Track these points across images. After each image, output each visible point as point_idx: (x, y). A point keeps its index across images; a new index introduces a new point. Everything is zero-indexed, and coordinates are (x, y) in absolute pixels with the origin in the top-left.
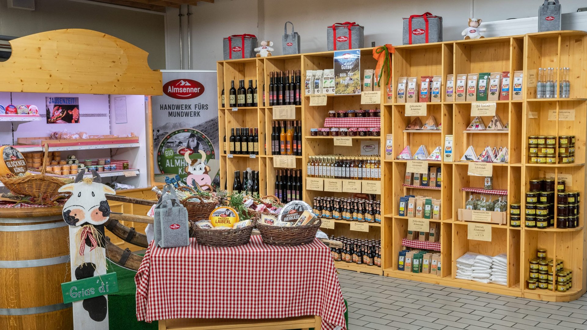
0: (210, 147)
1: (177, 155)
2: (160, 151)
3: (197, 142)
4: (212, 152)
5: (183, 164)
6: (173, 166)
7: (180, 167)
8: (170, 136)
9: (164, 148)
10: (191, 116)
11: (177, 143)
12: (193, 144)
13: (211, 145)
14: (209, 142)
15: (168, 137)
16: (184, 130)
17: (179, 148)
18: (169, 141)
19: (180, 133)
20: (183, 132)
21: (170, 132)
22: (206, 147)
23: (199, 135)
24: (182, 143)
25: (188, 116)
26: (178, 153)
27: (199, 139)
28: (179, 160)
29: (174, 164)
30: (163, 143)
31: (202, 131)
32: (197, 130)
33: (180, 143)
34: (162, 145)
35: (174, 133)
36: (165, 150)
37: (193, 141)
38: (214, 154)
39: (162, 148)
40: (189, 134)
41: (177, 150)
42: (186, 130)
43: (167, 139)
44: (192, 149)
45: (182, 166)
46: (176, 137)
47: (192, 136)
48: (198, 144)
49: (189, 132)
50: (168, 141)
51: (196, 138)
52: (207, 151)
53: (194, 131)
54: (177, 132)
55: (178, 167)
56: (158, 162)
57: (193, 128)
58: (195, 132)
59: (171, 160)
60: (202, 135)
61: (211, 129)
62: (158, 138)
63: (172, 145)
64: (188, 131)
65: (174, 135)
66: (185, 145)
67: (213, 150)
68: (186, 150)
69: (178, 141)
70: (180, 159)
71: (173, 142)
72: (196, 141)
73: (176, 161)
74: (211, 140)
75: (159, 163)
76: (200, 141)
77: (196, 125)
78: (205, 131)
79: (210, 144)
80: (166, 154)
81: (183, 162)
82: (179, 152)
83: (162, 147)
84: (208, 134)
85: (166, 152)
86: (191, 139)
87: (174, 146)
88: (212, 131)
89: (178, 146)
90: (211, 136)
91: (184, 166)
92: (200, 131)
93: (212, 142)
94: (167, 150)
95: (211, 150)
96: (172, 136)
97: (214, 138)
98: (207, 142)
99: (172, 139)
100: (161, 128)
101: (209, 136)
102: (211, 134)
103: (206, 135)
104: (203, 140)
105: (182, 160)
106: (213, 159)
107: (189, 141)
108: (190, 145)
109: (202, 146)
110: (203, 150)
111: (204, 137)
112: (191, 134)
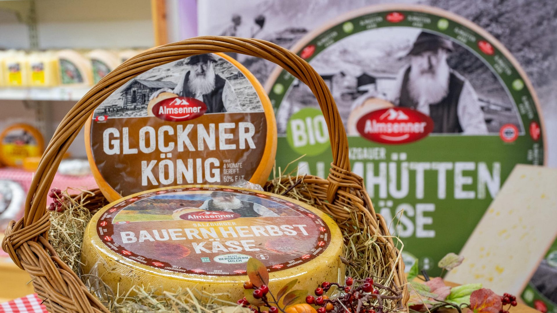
0: (519, 102)
3: (451, 77)
4: (528, 128)
8: (316, 46)
11: (350, 81)
13: (525, 91)
14: (516, 75)
16: (385, 14)
17: (359, 108)
19: (364, 28)
20: (380, 25)
21: (316, 28)
22: (496, 103)
23: (462, 40)
24: (372, 80)
26: (354, 132)
27: (462, 61)
28: (359, 167)
31: (476, 19)
32: (450, 15)
33: (365, 79)
34: (279, 89)
35: (338, 32)
36: (291, 116)
37: (431, 70)
38: (540, 140)
39: (277, 106)
40: (410, 34)
41: (346, 116)
42: (396, 17)
44: (424, 110)
46: (344, 52)
47: (427, 44)
48: (455, 87)
49: (410, 24)
51: (443, 56)
52: (502, 125)
53: (436, 18)
54: (348, 27)
58: (443, 25)
60: (480, 38)
64: (405, 18)
65: (336, 39)
66: (388, 89)
67: (537, 120)
68: (393, 115)
69: (358, 72)
70: (365, 162)
71: (329, 77)
72: (443, 71)
74: (528, 62)
76: (466, 70)
78: (495, 19)
79: (518, 85)
80: (296, 134)
81: (376, 173)
82: (361, 125)
83: (275, 98)
84: (513, 32)
85: (294, 123)
86: (421, 63)
88: (534, 16)
89: (354, 95)
90: (527, 44)
91: (383, 194)
92: (467, 17)
93: (530, 74)
94: (302, 116)
95: (524, 117)
96: (323, 47)
97: (545, 57)
98: (503, 75)
99: (327, 62)
100: (271, 8)
101: (518, 45)
102: (527, 36)
103: (498, 37)
104: (482, 65)
105: (370, 167)
106: (531, 163)
107: (409, 70)
108: (414, 93)
109: (475, 96)
110: (482, 116)
111: (487, 48)
112: (423, 34)
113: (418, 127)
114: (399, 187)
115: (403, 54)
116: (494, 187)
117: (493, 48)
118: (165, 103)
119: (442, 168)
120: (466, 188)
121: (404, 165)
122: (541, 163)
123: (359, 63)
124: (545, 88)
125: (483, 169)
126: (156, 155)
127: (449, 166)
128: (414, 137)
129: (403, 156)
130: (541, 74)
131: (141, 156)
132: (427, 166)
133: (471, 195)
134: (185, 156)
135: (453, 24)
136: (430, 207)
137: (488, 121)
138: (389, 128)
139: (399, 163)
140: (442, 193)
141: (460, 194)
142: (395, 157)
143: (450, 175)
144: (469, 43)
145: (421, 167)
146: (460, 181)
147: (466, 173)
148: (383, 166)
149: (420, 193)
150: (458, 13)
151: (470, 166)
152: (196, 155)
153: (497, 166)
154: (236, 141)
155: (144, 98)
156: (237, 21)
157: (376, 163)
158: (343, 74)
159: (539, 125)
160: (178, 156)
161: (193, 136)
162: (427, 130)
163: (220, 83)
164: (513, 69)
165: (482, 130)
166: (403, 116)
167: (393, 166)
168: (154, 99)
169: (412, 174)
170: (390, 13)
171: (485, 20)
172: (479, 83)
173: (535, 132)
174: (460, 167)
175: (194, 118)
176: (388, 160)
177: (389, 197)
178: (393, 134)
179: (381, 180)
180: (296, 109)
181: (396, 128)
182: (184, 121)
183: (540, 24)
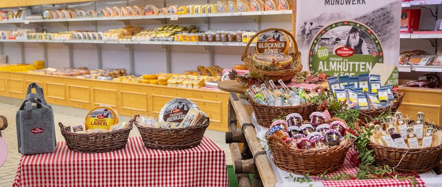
0: (377, 46)
1: (333, 56)
2: (312, 50)
3: (360, 39)
4: (379, 53)
5: (340, 68)
6: (328, 70)
7: (337, 72)
8: (325, 30)
9: (317, 45)
10: (353, 4)
11: (334, 40)
12: (354, 42)
13: (379, 43)
14: (376, 39)
15: (323, 32)
16: (343, 22)
17: (336, 47)
18: (324, 36)
19: (338, 26)
20: (342, 25)
21: (325, 26)
22: (371, 46)
23: (363, 30)
24: (340, 40)
25: (349, 4)
26: (334, 53)
27: (362, 35)
28: (335, 63)
29: (328, 67)
30: (316, 39)
31: (367, 24)
32: (360, 23)
33: (338, 39)
34: (315, 42)
35: (331, 27)
36: (318, 49)
37: (355, 37)
38: (382, 56)
39: (315, 46)
40: (349, 28)
41: (332, 49)
43: (321, 34)
44: (353, 48)
45: (338, 70)
46: (333, 32)
47: (354, 30)
48: (361, 42)
49: (350, 25)
50: (322, 37)
51: (358, 34)
53: (356, 24)
54: (334, 26)
55: (333, 71)
56: (310, 63)
57: (356, 19)
58: (358, 25)
59: (325, 62)
60: (368, 29)
61: (380, 20)
62: (311, 33)
63: (327, 42)
64: (348, 23)
65: (331, 29)
66: (344, 42)
67: (382, 51)
68: (345, 49)
69: (336, 37)
70: (337, 61)
71: (329, 39)
72: (358, 38)
73: (331, 63)
74: (379, 36)
75: (311, 66)
76: (364, 38)
77: (359, 16)
78: (371, 24)
79: (377, 42)
80: (319, 53)
81: (340, 65)
82: (336, 52)
83: (314, 44)
84: (376, 27)
85: (319, 51)
86: (352, 35)
87: (330, 43)
88: (381, 24)
89: (335, 43)
90: (379, 31)
91: (341, 70)
92: (364, 23)
93: (380, 39)
94: (321, 49)
95: (378, 50)
96: (327, 31)
97: (384, 34)
98: (373, 39)
99: (328, 34)
100: (314, 20)
101: (377, 31)
102: (379, 29)
103: (372, 29)
104: (368, 36)
105: (338, 63)
106: (380, 63)
107: (349, 37)
108: (350, 43)
109: (366, 44)
110: (367, 50)
111: (369, 32)
112: (353, 28)
113: (351, 52)
114: (345, 69)
115: (348, 33)
116: (370, 69)
117: (371, 32)
118: (270, 39)
119: (357, 63)
120: (363, 69)
121: (347, 62)
122: (382, 63)
123: (336, 35)
124: (384, 43)
125: (367, 63)
126: (267, 48)
127: (359, 63)
128: (350, 55)
129: (347, 60)
130: (383, 39)
131: (265, 48)
132: (353, 63)
133: (364, 71)
134: (272, 48)
135: (361, 25)
136: (354, 74)
137: (369, 51)
138: (344, 52)
139: (346, 62)
140: (357, 71)
141: (361, 71)
142: (345, 60)
143: (359, 65)
144: (365, 30)
145: (351, 63)
146: (361, 67)
147: (363, 65)
148: (342, 62)
149: (351, 70)
150: (362, 22)
151: (364, 63)
152: (274, 48)
153: (371, 63)
154: (281, 46)
155: (266, 38)
156: (305, 23)
157: (340, 62)
158: (332, 38)
159: (382, 53)
160: (271, 48)
161: (274, 45)
162: (353, 53)
163: (279, 36)
164: (376, 37)
165: (367, 53)
166: (347, 49)
167: (344, 62)
168: (268, 38)
169: (349, 65)
170: (345, 22)
171: (369, 24)
172: (367, 41)
173: (381, 54)
174: (362, 63)
175: (274, 42)
176: (343, 61)
177: (343, 71)
178: (344, 54)
179: (341, 66)
180: (320, 47)
181: (345, 52)
182: (273, 42)
183: (383, 26)
